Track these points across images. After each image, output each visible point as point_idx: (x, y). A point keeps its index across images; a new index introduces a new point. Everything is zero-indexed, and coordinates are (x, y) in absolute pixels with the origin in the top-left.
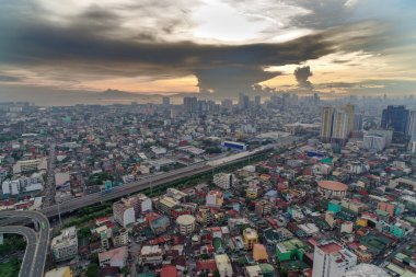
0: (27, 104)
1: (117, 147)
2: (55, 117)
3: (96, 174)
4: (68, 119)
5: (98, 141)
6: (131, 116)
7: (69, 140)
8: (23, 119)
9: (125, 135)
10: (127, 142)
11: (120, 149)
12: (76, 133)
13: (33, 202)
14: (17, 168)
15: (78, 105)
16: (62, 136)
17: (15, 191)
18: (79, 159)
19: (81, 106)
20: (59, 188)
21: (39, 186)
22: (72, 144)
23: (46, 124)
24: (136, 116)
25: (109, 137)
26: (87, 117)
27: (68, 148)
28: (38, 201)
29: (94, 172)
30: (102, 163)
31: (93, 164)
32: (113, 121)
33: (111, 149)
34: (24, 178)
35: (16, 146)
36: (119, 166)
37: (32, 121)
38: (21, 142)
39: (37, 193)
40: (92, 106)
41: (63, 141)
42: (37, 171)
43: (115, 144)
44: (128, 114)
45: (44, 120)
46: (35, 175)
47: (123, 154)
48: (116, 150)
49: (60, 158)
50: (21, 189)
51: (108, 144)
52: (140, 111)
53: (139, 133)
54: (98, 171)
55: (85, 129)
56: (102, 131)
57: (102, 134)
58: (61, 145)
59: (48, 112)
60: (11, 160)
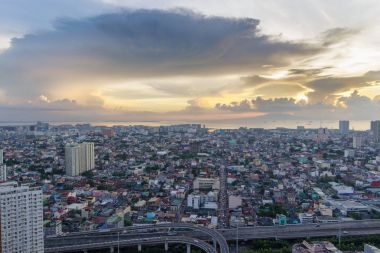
0: (199, 126)
1: (287, 176)
2: (222, 139)
3: (267, 205)
4: (233, 142)
5: (265, 168)
6: (299, 143)
7: (236, 163)
8: (198, 140)
9: (294, 164)
10: (297, 173)
11: (291, 180)
12: (242, 157)
13: (210, 220)
14: (196, 185)
15: (241, 128)
16: (230, 158)
17: (196, 206)
18: (247, 184)
19: (245, 129)
20: (231, 211)
21: (213, 206)
22: (240, 168)
23: (215, 145)
24: (305, 142)
25: (277, 164)
26: (251, 141)
27: (236, 172)
28: (215, 220)
29: (265, 202)
30: (271, 193)
31: (262, 192)
32: (278, 147)
33: (281, 179)
34: (203, 195)
35: (194, 164)
36: (291, 199)
37: (204, 142)
38: (197, 160)
39: (214, 212)
40: (255, 130)
41: (231, 164)
42: (211, 189)
43: (283, 174)
44: (295, 140)
45: (214, 142)
46: (211, 194)
47: (294, 187)
48: (286, 180)
49: (230, 180)
50: (201, 205)
51: (276, 172)
52: (309, 137)
53: (312, 163)
54: (267, 201)
55: (251, 153)
56: (268, 157)
57: (268, 160)
58: (230, 168)
59: (216, 134)
60: (191, 176)
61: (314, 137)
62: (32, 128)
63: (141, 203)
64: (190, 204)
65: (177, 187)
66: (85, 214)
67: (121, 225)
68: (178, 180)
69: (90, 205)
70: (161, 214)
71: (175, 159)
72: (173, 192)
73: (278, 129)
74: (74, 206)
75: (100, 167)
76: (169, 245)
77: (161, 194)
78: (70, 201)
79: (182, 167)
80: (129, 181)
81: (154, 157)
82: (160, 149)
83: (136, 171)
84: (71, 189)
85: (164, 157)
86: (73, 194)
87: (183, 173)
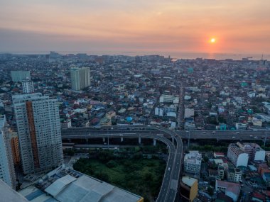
1: (230, 96)
2: (182, 67)
3: (213, 116)
4: (191, 69)
5: (214, 89)
6: (242, 71)
7: (192, 85)
8: (164, 67)
10: (239, 94)
11: (232, 99)
12: (197, 80)
13: (170, 124)
14: (162, 99)
15: (198, 59)
16: (187, 81)
17: (161, 114)
18: (199, 100)
19: (201, 60)
20: (186, 119)
21: (173, 115)
22: (195, 89)
23: (177, 71)
25: (223, 86)
26: (204, 69)
27: (191, 91)
28: (174, 124)
29: (211, 114)
30: (217, 108)
31: (210, 107)
32: (225, 74)
33: (225, 98)
34: (166, 106)
36: (232, 113)
37: (168, 68)
39: (173, 119)
40: (209, 60)
41: (188, 85)
42: (172, 103)
43: (228, 94)
44: (239, 69)
45: (176, 68)
46: (172, 106)
47: (235, 104)
48: (229, 100)
49: (187, 97)
50: (164, 114)
51: (222, 93)
52: (251, 67)
53: (251, 87)
54: (214, 114)
55: (204, 78)
56: (217, 81)
57: (216, 84)
58: (187, 88)
59: (178, 63)
60: (158, 93)
61: (255, 67)
62: (47, 56)
63: (123, 110)
64: (157, 113)
65: (148, 101)
66: (86, 116)
67: (109, 124)
68: (149, 96)
69: (89, 110)
70: (136, 118)
71: (147, 81)
72: (145, 104)
73: (227, 60)
74: (78, 110)
75: (94, 85)
76: (142, 139)
77: (137, 105)
78: (76, 107)
79: (152, 87)
80: (114, 95)
81: (132, 79)
82: (136, 73)
83: (119, 88)
84: (75, 99)
85: (139, 79)
86: (77, 102)
87: (152, 91)
